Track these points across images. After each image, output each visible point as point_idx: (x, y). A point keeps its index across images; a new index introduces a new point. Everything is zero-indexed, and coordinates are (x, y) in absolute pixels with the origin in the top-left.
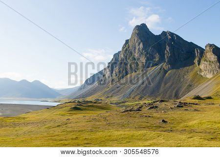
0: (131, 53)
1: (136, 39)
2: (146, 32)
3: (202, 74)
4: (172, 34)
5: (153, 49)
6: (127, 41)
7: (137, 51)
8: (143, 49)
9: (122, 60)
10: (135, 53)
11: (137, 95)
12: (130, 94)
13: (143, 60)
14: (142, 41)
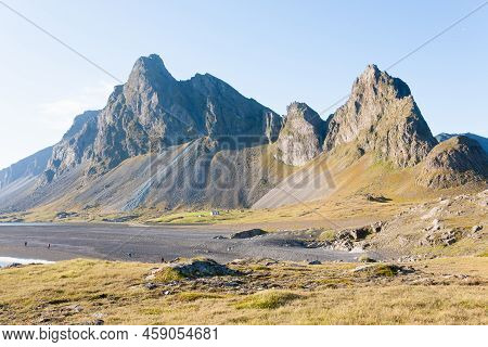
0: (131, 114)
1: (142, 85)
2: (161, 73)
3: (284, 158)
4: (217, 82)
5: (179, 107)
6: (119, 89)
7: (144, 109)
8: (157, 107)
9: (111, 129)
10: (140, 113)
11: (158, 202)
12: (143, 199)
13: (159, 128)
14: (155, 90)
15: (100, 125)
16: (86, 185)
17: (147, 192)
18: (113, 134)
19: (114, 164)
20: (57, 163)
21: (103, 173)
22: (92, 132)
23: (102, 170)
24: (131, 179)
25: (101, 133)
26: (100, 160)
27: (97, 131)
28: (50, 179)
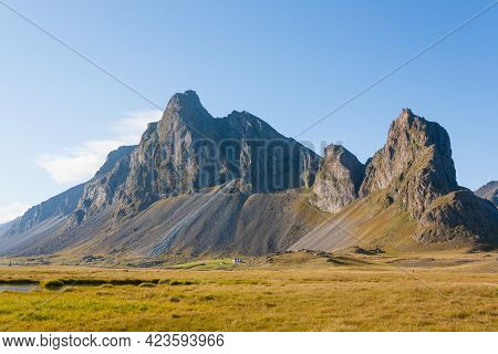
0: (164, 153)
1: (176, 123)
2: (197, 110)
3: (319, 204)
4: (254, 119)
6: (152, 127)
7: (177, 148)
8: (191, 147)
9: (142, 169)
10: (173, 153)
11: (184, 248)
12: (169, 245)
13: (192, 169)
14: (189, 129)
15: (133, 163)
16: (115, 227)
17: (175, 237)
18: (145, 175)
19: (144, 207)
20: (88, 203)
21: (132, 216)
22: (124, 170)
23: (132, 212)
24: (160, 222)
25: (133, 172)
26: (130, 201)
27: (129, 170)
28: (80, 220)
